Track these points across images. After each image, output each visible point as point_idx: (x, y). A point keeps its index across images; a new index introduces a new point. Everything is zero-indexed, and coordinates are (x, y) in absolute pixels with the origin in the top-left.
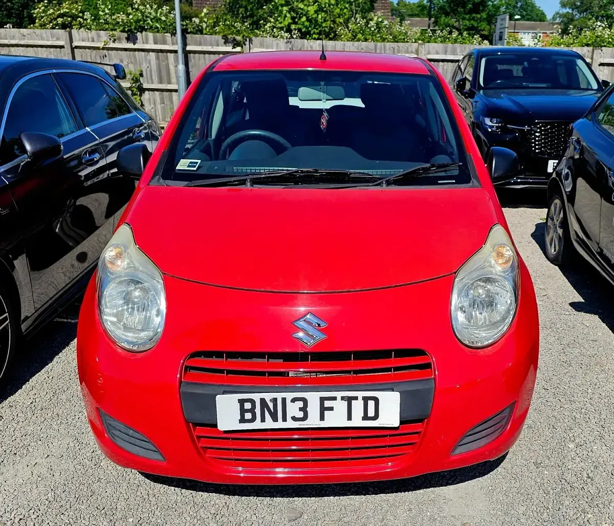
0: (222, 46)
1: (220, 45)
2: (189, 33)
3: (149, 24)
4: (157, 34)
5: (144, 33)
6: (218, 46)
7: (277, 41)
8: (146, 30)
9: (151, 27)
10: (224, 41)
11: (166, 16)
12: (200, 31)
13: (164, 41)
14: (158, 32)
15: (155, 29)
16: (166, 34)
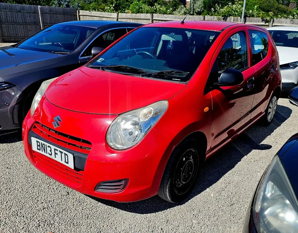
0: (261, 22)
1: (260, 22)
2: (248, 17)
3: (233, 13)
4: (235, 17)
5: (230, 17)
6: (259, 22)
7: (287, 20)
8: (231, 16)
9: (233, 14)
10: (262, 20)
11: (240, 9)
12: (253, 16)
13: (237, 20)
14: (235, 16)
15: (235, 15)
16: (239, 17)
